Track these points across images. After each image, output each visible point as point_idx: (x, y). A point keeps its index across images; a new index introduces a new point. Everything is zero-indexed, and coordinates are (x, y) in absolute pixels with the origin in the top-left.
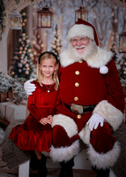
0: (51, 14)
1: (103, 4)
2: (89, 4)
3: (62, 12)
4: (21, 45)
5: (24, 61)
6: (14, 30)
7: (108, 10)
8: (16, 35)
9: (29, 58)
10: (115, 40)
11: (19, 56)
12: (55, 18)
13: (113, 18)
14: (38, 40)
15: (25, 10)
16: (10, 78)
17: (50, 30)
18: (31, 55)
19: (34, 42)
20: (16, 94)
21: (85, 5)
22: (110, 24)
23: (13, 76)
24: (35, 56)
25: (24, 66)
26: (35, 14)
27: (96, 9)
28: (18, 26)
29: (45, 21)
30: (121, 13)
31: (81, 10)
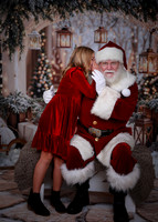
0: (71, 34)
1: (122, 24)
2: (108, 24)
3: (81, 32)
4: (40, 65)
5: (43, 80)
6: (33, 50)
7: (127, 30)
8: (35, 54)
9: (48, 78)
10: (135, 60)
11: (38, 76)
12: (74, 38)
13: (133, 38)
14: (57, 60)
15: (44, 30)
16: (29, 98)
17: (69, 50)
18: (50, 75)
19: (53, 62)
20: (35, 114)
21: (104, 25)
22: (129, 45)
23: (32, 96)
24: (54, 76)
25: (43, 86)
26: (54, 34)
27: (116, 29)
28: (37, 46)
29: (64, 41)
30: (141, 33)
31: (101, 30)
